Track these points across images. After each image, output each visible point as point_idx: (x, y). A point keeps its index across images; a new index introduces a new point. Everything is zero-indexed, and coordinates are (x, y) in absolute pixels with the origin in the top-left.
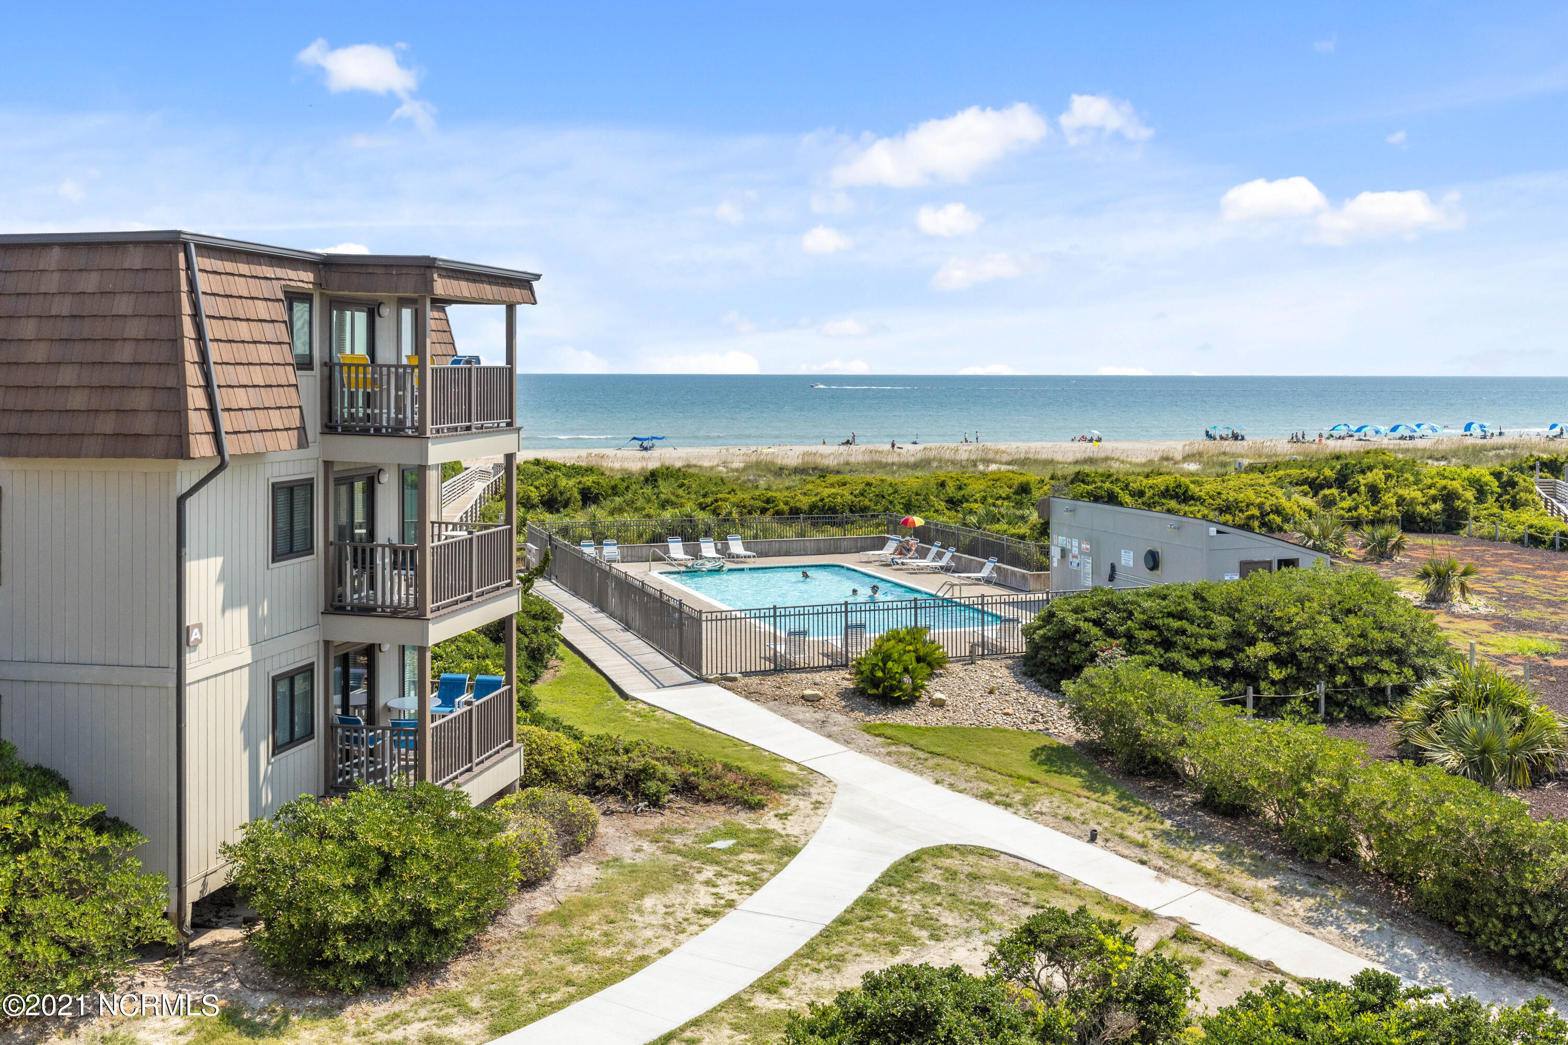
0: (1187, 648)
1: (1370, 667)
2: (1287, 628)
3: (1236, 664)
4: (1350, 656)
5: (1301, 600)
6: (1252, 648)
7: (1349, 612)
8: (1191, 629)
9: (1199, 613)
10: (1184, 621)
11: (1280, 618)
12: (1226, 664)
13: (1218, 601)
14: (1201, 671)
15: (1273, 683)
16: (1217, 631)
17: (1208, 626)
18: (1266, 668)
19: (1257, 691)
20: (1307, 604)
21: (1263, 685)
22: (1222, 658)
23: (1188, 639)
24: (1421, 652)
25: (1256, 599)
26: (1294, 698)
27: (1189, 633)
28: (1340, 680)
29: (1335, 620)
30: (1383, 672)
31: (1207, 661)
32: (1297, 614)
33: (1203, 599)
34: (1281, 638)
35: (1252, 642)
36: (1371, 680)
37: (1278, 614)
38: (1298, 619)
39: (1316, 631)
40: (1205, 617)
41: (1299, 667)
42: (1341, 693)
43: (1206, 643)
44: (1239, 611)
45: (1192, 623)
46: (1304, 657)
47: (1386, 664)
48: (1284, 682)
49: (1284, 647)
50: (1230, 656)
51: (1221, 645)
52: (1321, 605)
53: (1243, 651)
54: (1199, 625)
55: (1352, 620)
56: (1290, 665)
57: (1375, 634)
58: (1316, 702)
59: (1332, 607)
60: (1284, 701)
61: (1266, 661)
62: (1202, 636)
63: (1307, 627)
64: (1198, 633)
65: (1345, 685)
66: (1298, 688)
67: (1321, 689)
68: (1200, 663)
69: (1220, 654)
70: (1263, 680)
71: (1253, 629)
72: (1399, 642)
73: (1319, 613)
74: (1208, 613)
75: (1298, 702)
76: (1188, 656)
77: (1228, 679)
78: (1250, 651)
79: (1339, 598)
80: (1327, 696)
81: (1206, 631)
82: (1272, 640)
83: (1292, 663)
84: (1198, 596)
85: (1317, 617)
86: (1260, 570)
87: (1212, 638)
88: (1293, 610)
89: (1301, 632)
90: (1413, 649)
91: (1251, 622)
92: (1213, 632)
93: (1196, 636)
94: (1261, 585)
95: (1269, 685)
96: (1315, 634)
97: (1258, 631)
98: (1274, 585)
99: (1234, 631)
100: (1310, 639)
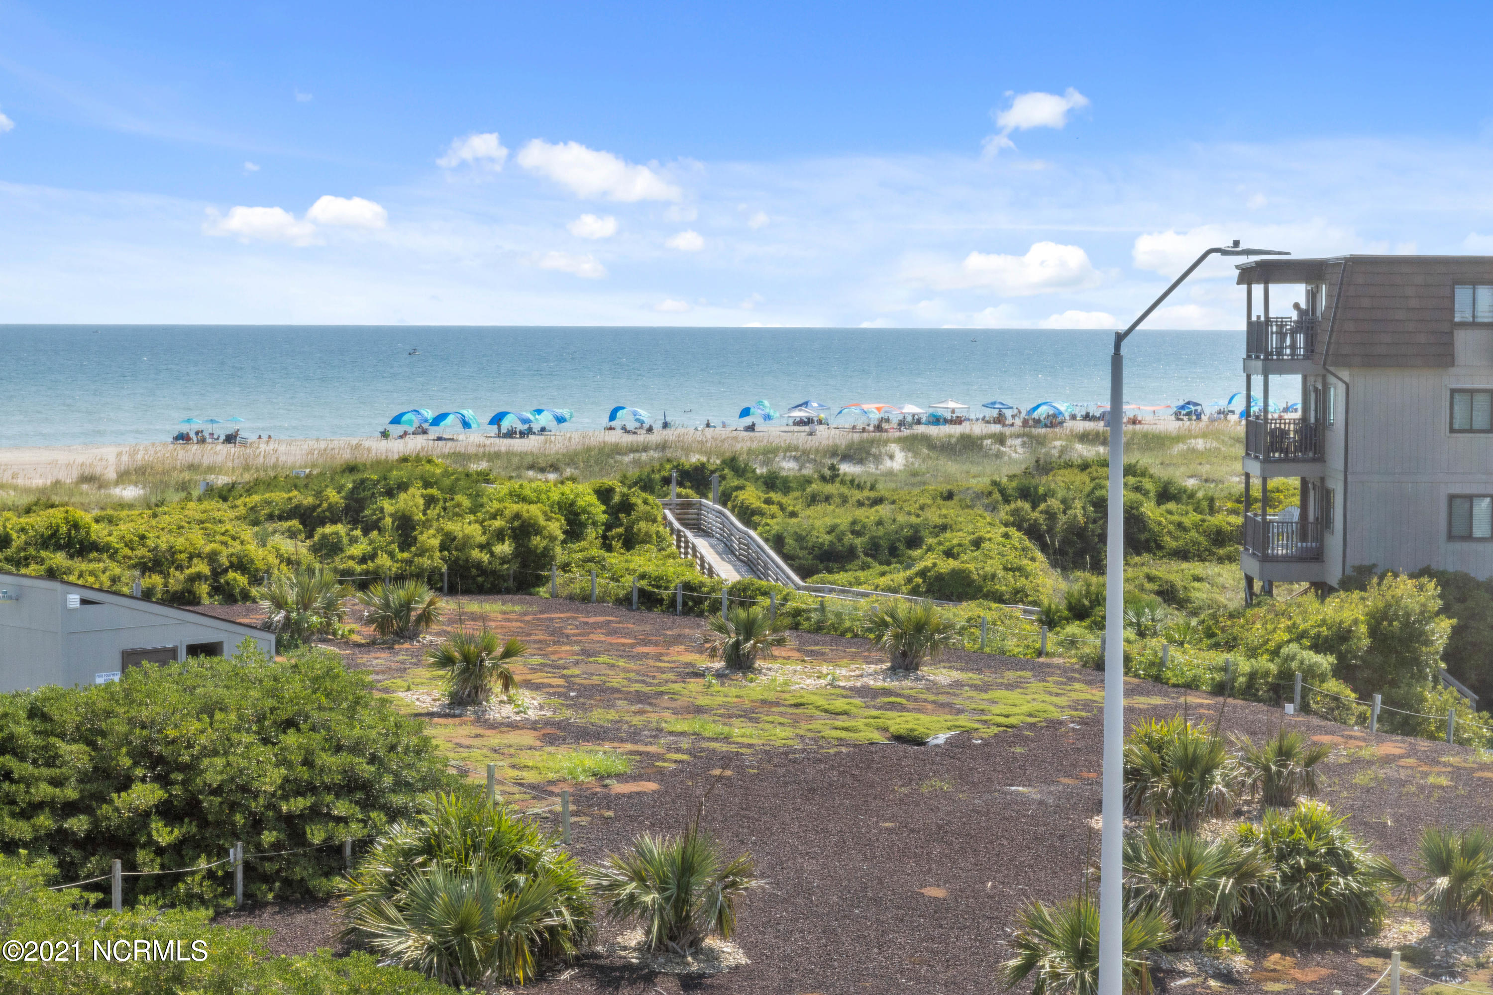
0: (13, 802)
1: (315, 814)
2: (186, 758)
3: (96, 822)
4: (285, 798)
5: (209, 709)
6: (123, 794)
7: (289, 724)
8: (19, 768)
9: (34, 741)
10: (8, 757)
11: (173, 742)
12: (79, 824)
13: (71, 720)
14: (36, 839)
15: (160, 851)
16: (64, 770)
17: (49, 763)
18: (146, 826)
19: (130, 865)
20: (218, 716)
21: (141, 856)
22: (74, 815)
23: (14, 787)
24: (401, 785)
25: (133, 713)
26: (193, 873)
27: (16, 776)
28: (268, 837)
29: (266, 741)
30: (339, 820)
31: (45, 821)
32: (202, 732)
33: (45, 717)
34: (173, 776)
35: (125, 784)
36: (316, 835)
37: (171, 733)
38: (203, 740)
39: (231, 758)
40: (46, 748)
41: (204, 823)
42: (271, 859)
43: (44, 790)
44: (103, 734)
45: (22, 758)
46: (208, 802)
47: (341, 808)
48: (178, 847)
49: (177, 790)
50: (89, 811)
51: (71, 793)
52: (241, 718)
53: (111, 802)
54: (35, 762)
55: (291, 739)
56: (186, 820)
57: (325, 759)
58: (229, 876)
59: (261, 719)
60: (178, 878)
61: (147, 814)
62: (38, 779)
63: (215, 753)
64: (32, 776)
65: (277, 846)
66: (199, 856)
67: (237, 854)
68: (33, 826)
69: (70, 809)
70: (143, 847)
71: (127, 762)
72: (366, 770)
73: (238, 729)
74: (52, 740)
75: (197, 878)
76: (13, 815)
77: (84, 850)
78: (120, 800)
79: (270, 703)
80: (247, 866)
81: (45, 771)
82: (156, 779)
83: (190, 815)
84: (34, 713)
85: (235, 736)
86: (145, 663)
87: (57, 782)
88: (198, 725)
89: (206, 762)
90: (388, 780)
91: (124, 750)
92: (58, 771)
93: (28, 782)
94: (144, 688)
95: (152, 855)
96: (229, 764)
97: (136, 764)
98: (167, 686)
99: (96, 769)
100: (222, 772)
